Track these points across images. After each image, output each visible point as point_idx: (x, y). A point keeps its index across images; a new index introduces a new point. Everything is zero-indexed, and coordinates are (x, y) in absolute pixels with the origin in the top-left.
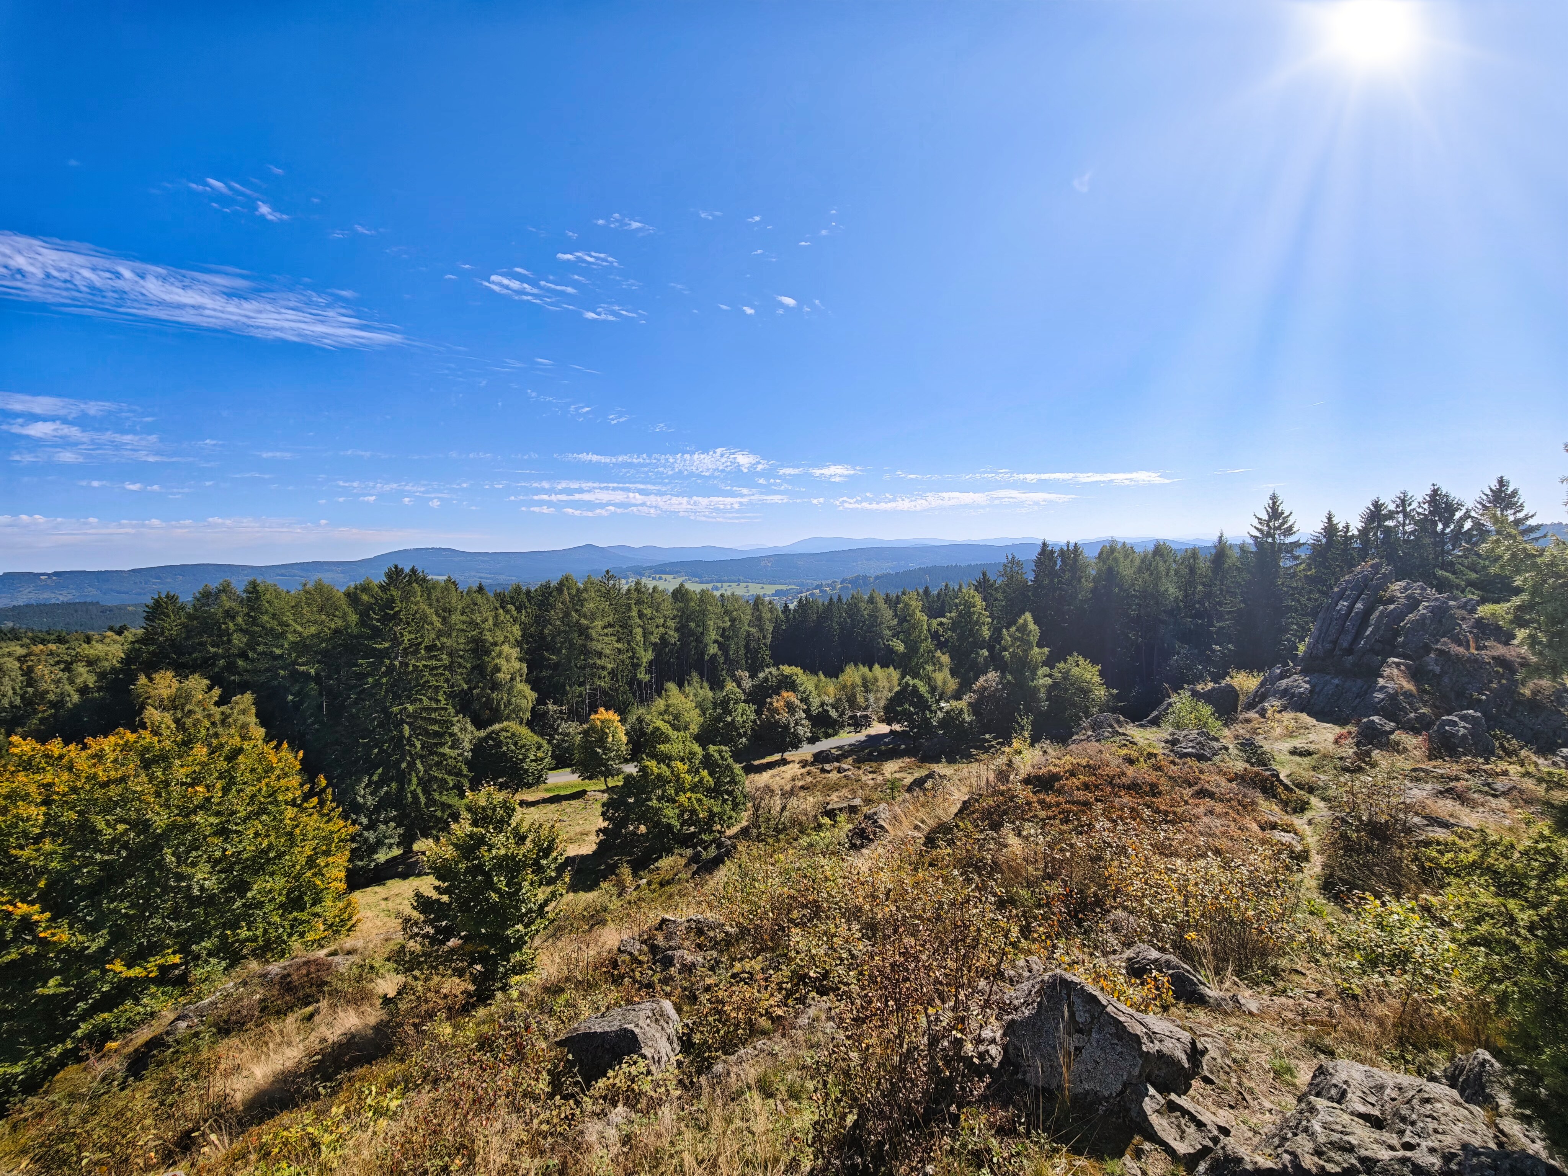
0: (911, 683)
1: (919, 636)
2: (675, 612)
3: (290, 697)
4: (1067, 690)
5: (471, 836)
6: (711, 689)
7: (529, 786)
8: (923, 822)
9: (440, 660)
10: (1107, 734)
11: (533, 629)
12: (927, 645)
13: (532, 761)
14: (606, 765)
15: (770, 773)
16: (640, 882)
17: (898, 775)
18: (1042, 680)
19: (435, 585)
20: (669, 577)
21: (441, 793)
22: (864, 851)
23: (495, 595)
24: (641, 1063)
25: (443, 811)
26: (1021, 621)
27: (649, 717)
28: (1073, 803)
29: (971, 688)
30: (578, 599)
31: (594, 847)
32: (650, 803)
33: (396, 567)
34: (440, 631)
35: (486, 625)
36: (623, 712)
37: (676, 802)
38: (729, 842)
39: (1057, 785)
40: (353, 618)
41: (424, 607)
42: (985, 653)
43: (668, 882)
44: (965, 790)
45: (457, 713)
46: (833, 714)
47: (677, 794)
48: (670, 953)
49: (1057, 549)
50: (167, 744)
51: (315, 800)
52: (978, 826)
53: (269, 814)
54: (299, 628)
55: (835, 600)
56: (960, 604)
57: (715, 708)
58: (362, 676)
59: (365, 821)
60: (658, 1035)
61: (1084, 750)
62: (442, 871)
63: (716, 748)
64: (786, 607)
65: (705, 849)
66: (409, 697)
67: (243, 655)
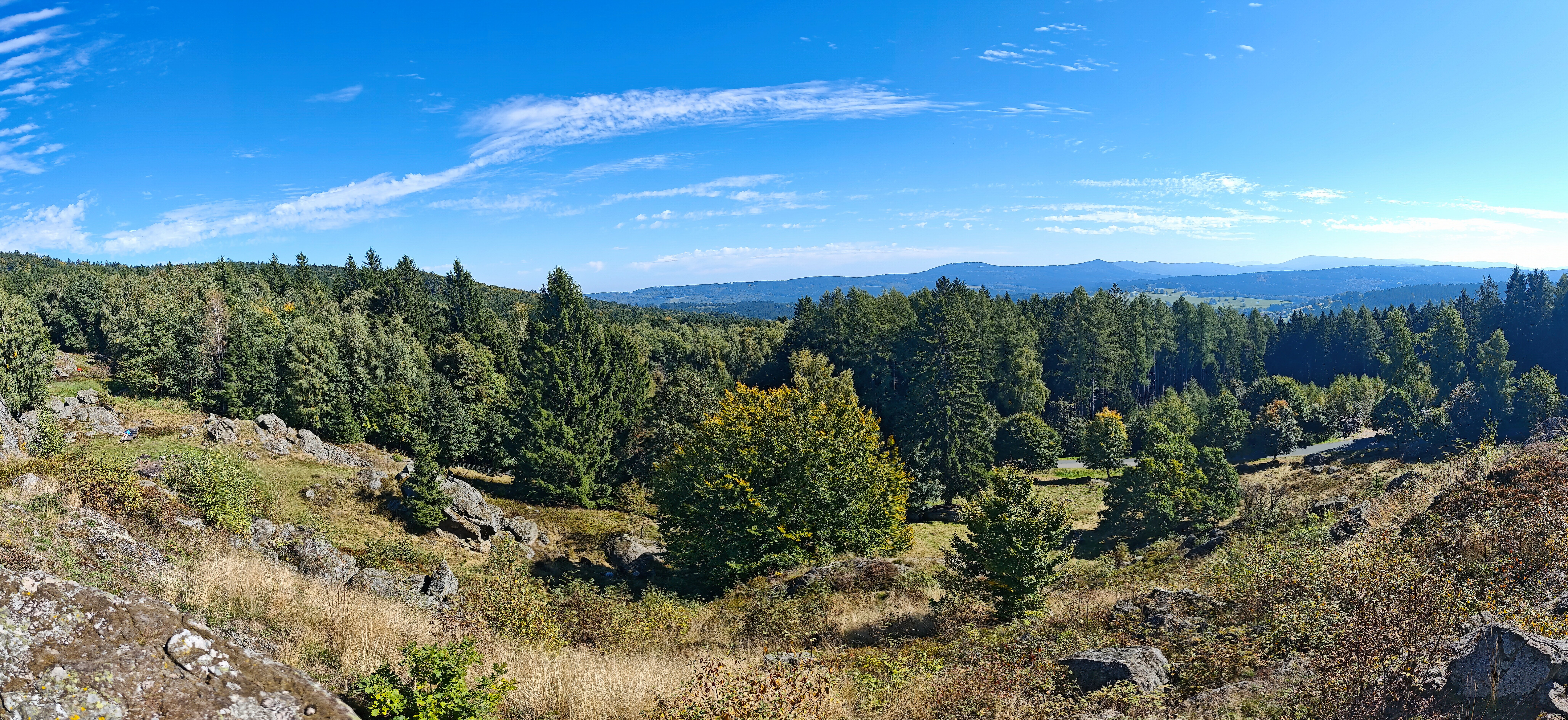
0: (1396, 391)
1: (1404, 349)
2: (1175, 324)
3: (873, 375)
4: (1529, 397)
5: (996, 503)
6: (1208, 395)
7: (1043, 468)
8: (1400, 515)
9: (974, 356)
10: (1555, 434)
11: (1048, 334)
12: (1411, 357)
13: (1045, 447)
14: (1108, 458)
15: (1263, 473)
16: (1136, 558)
17: (1382, 475)
18: (1510, 389)
19: (971, 294)
20: (1170, 291)
21: (972, 463)
22: (1346, 542)
23: (1018, 303)
24: (1132, 687)
25: (974, 478)
26: (1494, 337)
27: (1149, 418)
28: (1526, 492)
29: (1449, 395)
30: (1088, 310)
31: (1096, 525)
32: (1148, 494)
33: (944, 279)
34: (974, 332)
35: (1010, 329)
36: (1125, 412)
37: (1172, 494)
38: (1222, 532)
39: (1514, 479)
40: (915, 318)
41: (963, 311)
42: (1462, 364)
43: (1162, 561)
44: (1438, 487)
45: (986, 400)
46: (1324, 421)
47: (1172, 487)
48: (1161, 615)
49: (1526, 274)
50: (806, 399)
51: (887, 453)
52: (1446, 516)
53: (859, 457)
54: (879, 324)
55: (1327, 316)
56: (1441, 320)
57: (1211, 413)
58: (919, 364)
59: (920, 475)
60: (1148, 670)
61: (1537, 448)
62: (973, 525)
63: (1211, 449)
64: (1280, 321)
65: (1199, 536)
66: (951, 384)
67: (846, 342)
